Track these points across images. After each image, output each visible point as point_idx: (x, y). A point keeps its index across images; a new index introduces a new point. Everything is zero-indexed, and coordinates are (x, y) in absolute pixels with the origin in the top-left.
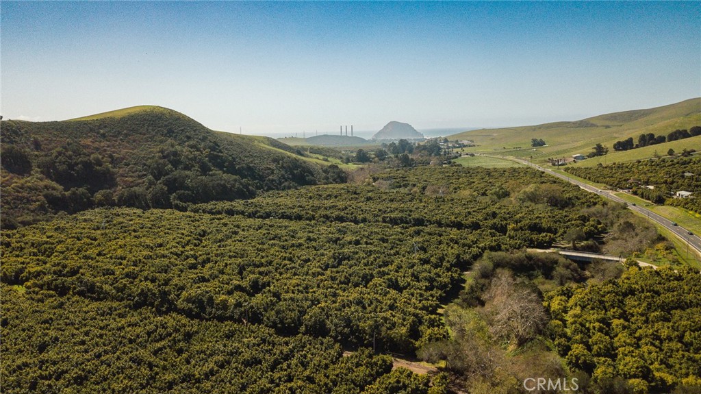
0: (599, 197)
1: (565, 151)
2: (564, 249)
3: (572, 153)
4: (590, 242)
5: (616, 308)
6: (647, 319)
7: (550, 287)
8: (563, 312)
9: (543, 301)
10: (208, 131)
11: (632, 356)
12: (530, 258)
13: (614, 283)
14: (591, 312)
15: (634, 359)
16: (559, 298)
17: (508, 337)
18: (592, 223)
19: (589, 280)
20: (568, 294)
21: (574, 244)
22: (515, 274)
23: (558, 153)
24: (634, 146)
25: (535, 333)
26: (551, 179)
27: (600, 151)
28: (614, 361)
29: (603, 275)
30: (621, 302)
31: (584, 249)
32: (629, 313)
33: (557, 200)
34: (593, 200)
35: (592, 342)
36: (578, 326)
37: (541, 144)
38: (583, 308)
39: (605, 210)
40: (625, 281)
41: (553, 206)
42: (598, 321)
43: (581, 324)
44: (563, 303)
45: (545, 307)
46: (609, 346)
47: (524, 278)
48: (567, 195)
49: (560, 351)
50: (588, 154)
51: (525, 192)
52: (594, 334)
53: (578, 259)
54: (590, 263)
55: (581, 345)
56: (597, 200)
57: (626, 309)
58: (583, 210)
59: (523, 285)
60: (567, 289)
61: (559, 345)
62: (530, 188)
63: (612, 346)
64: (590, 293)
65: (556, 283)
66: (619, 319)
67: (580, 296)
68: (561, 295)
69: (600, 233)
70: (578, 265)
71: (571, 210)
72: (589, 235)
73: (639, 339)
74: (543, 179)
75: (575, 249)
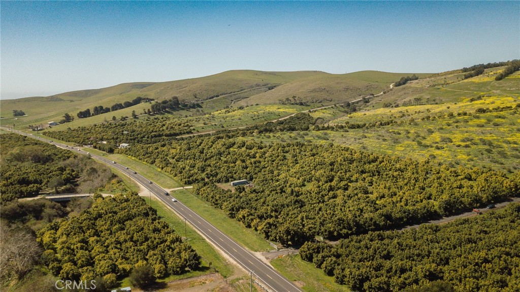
0: (71, 152)
1: (42, 119)
2: (49, 194)
3: (47, 121)
4: (68, 186)
5: (91, 230)
6: (111, 231)
7: (40, 226)
8: (53, 242)
9: (36, 237)
11: (104, 260)
12: (21, 206)
13: (88, 212)
14: (74, 237)
15: (106, 262)
16: (49, 232)
17: (9, 275)
18: (68, 172)
19: (70, 214)
20: (56, 228)
21: (56, 189)
22: (10, 222)
23: (36, 121)
24: (91, 115)
25: (33, 265)
26: (33, 141)
27: (68, 119)
28: (93, 267)
29: (80, 208)
30: (94, 224)
31: (64, 192)
32: (100, 231)
33: (39, 158)
34: (67, 155)
35: (77, 258)
36: (65, 249)
37: (22, 114)
38: (68, 235)
39: (76, 161)
40: (95, 209)
41: (37, 162)
42: (80, 242)
43: (68, 248)
44: (53, 236)
45: (39, 242)
46: (89, 257)
47: (18, 223)
48: (47, 153)
49: (53, 273)
50: (60, 121)
51: (12, 154)
52: (77, 252)
53: (60, 200)
54: (70, 201)
55: (69, 263)
56: (70, 155)
57: (97, 228)
58: (60, 163)
59: (18, 230)
60: (54, 225)
61: (52, 269)
62: (16, 151)
63: (91, 257)
64: (72, 223)
65: (46, 221)
66: (93, 236)
67: (65, 227)
68: (51, 229)
69: (74, 178)
70: (61, 204)
71: (52, 164)
72: (67, 181)
73: (108, 246)
74: (26, 142)
75: (58, 193)
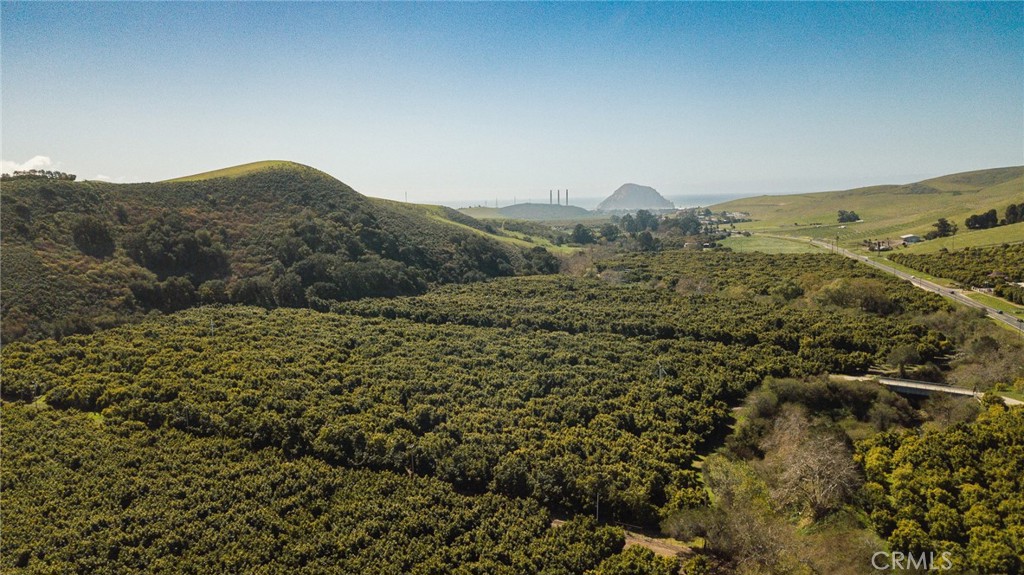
0: (941, 299)
1: (889, 230)
2: (887, 376)
3: (899, 233)
4: (927, 367)
5: (968, 467)
6: (1017, 484)
7: (864, 433)
8: (884, 471)
9: (854, 453)
10: (360, 198)
11: (992, 540)
12: (833, 388)
13: (965, 430)
14: (928, 471)
15: (995, 545)
16: (879, 449)
17: (800, 506)
18: (931, 338)
19: (926, 424)
20: (893, 444)
21: (902, 369)
22: (811, 412)
23: (879, 232)
24: (999, 222)
25: (841, 500)
26: (868, 271)
27: (944, 229)
28: (965, 547)
29: (948, 417)
30: (976, 457)
31: (918, 377)
32: (989, 476)
33: (876, 303)
34: (932, 304)
35: (930, 517)
36: (908, 492)
37: (853, 218)
38: (916, 465)
39: (951, 319)
40: (983, 426)
41: (871, 311)
42: (940, 485)
43: (913, 490)
44: (885, 457)
45: (856, 463)
46: (956, 524)
47: (825, 418)
48: (892, 296)
49: (879, 529)
50: (925, 234)
51: (827, 291)
52: (932, 505)
53: (908, 392)
54: (928, 397)
55: (912, 522)
56: (940, 303)
57: (983, 468)
58: (917, 318)
59: (823, 429)
60: (891, 437)
61: (878, 520)
62: (835, 285)
63: (961, 524)
64: (927, 443)
65: (875, 426)
66: (973, 483)
67: (911, 448)
68: (882, 445)
69: (943, 353)
70: (909, 401)
71: (899, 317)
72: (926, 356)
73: (1004, 514)
74: (856, 271)
75: (904, 376)
